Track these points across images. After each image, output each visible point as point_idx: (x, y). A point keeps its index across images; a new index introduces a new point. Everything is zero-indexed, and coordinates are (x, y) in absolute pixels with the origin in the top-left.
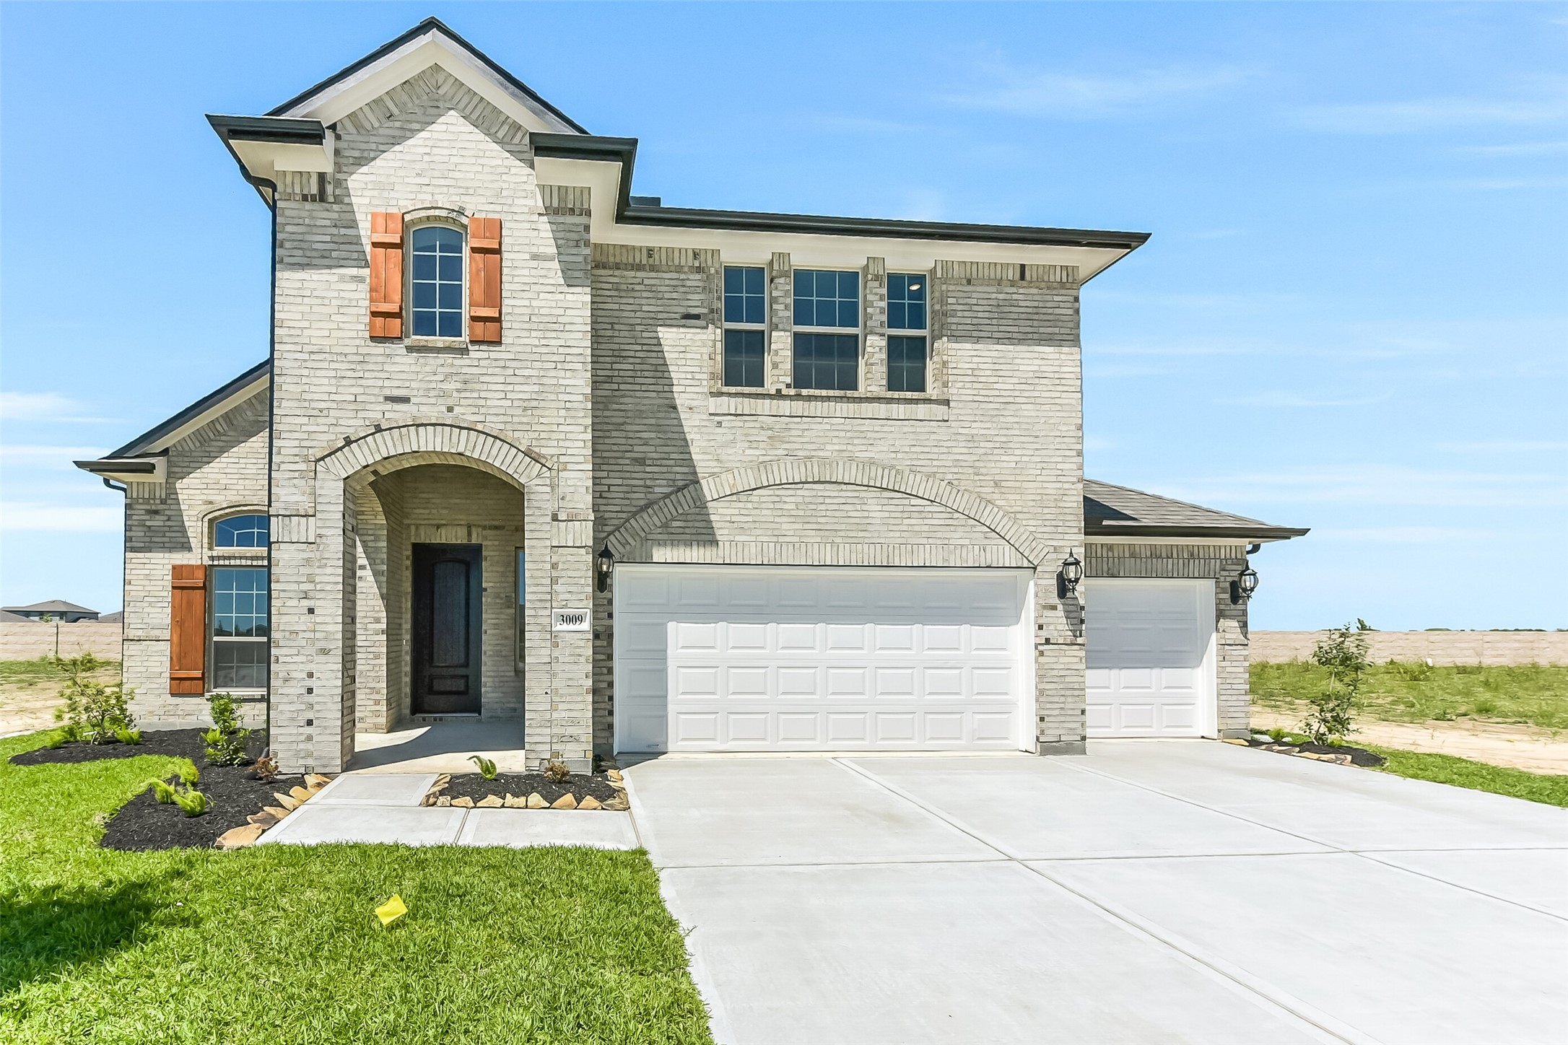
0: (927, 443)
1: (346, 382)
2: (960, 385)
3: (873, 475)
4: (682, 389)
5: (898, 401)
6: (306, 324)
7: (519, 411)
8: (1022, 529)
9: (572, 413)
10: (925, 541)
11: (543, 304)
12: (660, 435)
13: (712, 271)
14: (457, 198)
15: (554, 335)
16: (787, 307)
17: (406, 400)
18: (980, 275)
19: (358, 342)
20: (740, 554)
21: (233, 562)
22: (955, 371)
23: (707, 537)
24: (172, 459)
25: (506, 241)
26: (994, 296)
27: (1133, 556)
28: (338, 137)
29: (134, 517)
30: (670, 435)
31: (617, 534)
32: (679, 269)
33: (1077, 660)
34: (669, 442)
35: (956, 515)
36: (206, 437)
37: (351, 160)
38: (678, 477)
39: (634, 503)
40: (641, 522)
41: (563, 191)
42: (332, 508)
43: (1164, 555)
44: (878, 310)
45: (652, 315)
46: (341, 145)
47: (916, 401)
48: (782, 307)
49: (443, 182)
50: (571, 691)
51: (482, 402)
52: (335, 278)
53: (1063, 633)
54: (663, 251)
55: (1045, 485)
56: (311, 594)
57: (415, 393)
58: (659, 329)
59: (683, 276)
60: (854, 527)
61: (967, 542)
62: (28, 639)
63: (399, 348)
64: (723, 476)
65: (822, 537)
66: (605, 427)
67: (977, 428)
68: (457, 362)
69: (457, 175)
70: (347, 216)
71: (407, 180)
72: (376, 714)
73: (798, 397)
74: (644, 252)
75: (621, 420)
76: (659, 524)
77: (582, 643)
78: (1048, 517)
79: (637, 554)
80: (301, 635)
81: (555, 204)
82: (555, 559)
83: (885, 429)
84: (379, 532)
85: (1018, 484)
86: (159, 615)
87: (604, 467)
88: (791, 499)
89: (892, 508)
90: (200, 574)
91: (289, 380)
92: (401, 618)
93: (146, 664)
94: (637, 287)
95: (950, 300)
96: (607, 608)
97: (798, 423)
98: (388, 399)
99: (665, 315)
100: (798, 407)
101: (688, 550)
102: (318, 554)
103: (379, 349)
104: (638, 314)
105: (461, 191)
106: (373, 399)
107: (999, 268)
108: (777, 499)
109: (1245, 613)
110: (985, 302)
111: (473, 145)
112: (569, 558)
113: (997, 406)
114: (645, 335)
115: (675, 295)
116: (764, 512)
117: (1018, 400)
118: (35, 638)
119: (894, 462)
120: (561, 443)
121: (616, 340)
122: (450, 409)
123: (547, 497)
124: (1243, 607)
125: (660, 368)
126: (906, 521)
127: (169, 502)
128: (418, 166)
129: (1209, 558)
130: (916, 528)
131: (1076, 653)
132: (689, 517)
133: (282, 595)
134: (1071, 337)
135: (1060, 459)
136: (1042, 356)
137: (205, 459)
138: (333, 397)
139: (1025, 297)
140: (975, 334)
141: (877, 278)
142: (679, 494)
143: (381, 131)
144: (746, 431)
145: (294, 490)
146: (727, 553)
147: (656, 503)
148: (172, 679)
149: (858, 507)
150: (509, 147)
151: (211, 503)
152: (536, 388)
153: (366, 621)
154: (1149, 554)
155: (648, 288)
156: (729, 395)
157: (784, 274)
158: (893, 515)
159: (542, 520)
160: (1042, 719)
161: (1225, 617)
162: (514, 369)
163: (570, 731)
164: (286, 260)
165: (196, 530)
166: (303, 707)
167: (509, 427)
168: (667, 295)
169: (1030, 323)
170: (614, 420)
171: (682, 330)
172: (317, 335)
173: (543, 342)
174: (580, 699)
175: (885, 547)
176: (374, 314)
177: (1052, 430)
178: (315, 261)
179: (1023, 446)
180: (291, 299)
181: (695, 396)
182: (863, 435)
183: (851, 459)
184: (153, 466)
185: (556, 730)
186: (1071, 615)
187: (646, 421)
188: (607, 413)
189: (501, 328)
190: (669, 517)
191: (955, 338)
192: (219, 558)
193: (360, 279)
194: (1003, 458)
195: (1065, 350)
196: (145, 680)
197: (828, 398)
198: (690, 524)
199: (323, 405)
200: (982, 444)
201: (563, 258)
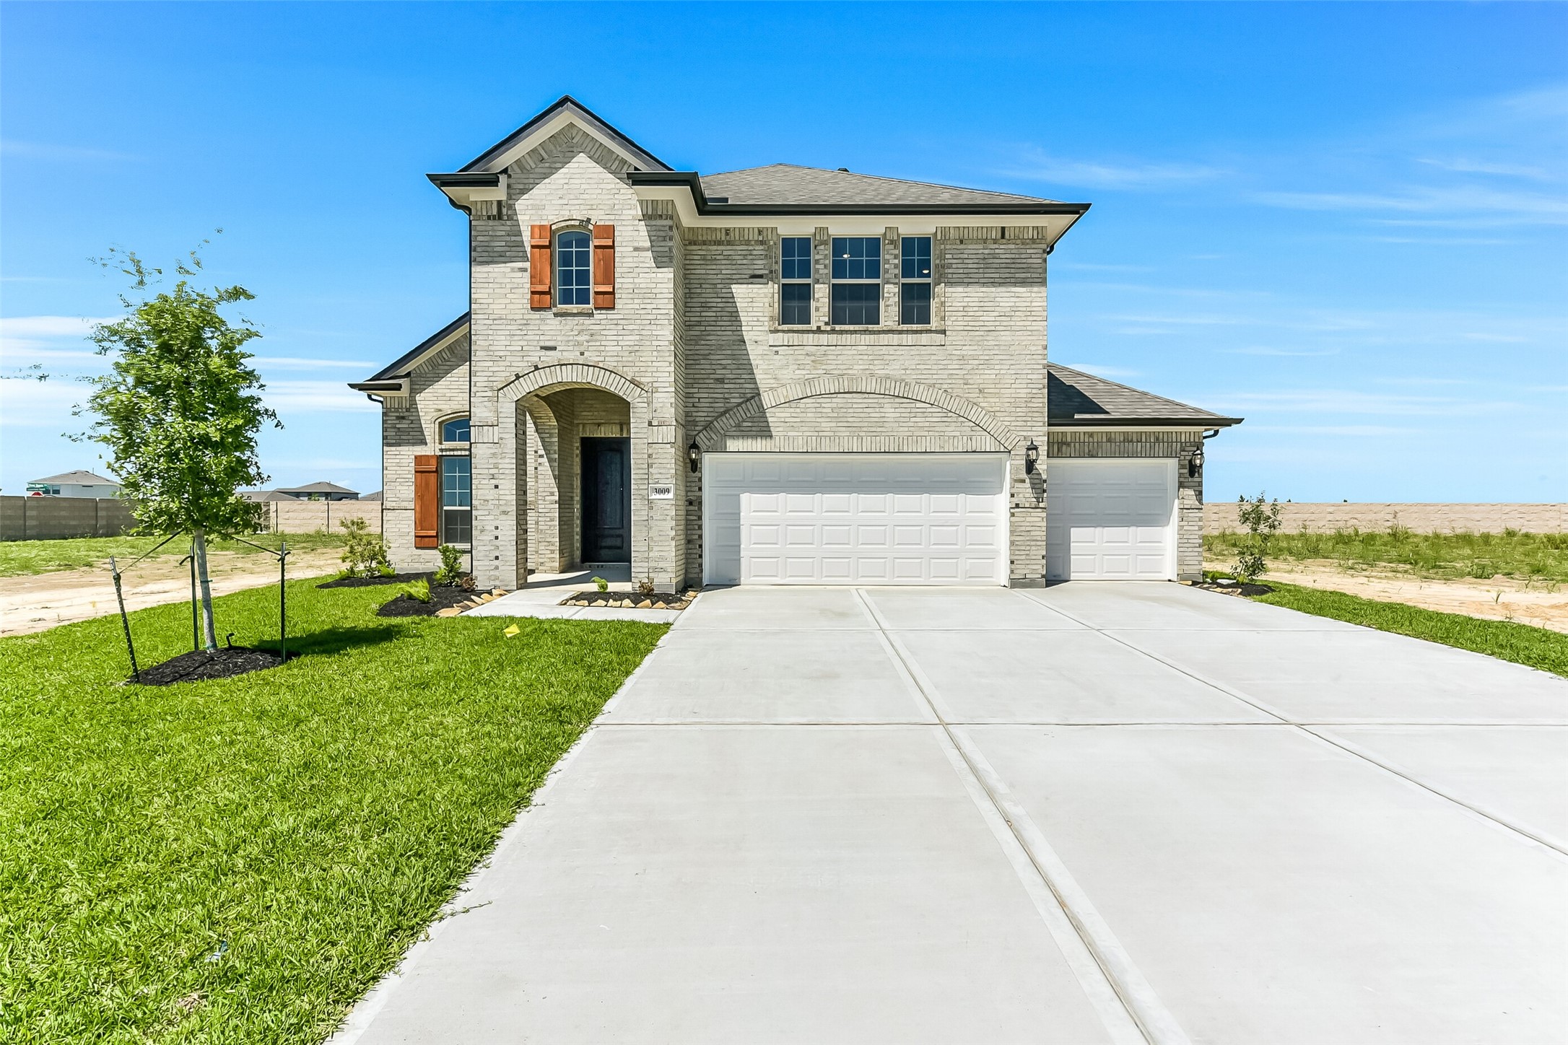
0: (928, 362)
1: (516, 338)
2: (954, 318)
3: (888, 386)
4: (750, 328)
5: (907, 332)
6: (491, 301)
7: (627, 354)
8: (999, 424)
9: (661, 354)
10: (926, 434)
11: (642, 281)
12: (734, 362)
13: (772, 243)
14: (585, 212)
15: (649, 301)
16: (825, 267)
17: (554, 348)
18: (971, 236)
19: (523, 311)
20: (791, 445)
21: (456, 453)
22: (950, 309)
23: (765, 433)
24: (413, 379)
25: (618, 239)
26: (980, 251)
27: (1109, 440)
28: (509, 176)
29: (389, 422)
30: (741, 362)
31: (704, 432)
32: (748, 242)
33: (1040, 519)
34: (741, 367)
35: (950, 414)
36: (436, 363)
37: (518, 191)
38: (747, 391)
39: (716, 410)
40: (721, 423)
41: (655, 203)
42: (509, 420)
43: (1135, 439)
44: (893, 266)
45: (729, 276)
46: (512, 181)
47: (920, 332)
48: (822, 266)
49: (576, 202)
50: (661, 538)
51: (603, 348)
52: (509, 270)
53: (1029, 500)
54: (737, 231)
55: (1018, 391)
56: (496, 476)
57: (560, 343)
58: (733, 286)
59: (751, 248)
60: (874, 424)
61: (958, 434)
62: (305, 515)
63: (549, 314)
64: (779, 390)
65: (850, 432)
66: (696, 357)
67: (967, 351)
68: (586, 322)
69: (585, 196)
70: (515, 228)
71: (553, 202)
72: (552, 560)
73: (833, 331)
74: (723, 231)
75: (707, 352)
76: (734, 425)
77: (668, 507)
78: (1020, 414)
79: (719, 445)
80: (491, 502)
81: (650, 212)
82: (650, 452)
83: (898, 353)
84: (553, 431)
85: (997, 391)
86: (406, 492)
87: (695, 385)
88: (828, 404)
89: (903, 410)
90: (434, 462)
91: (481, 338)
92: (573, 492)
93: (398, 526)
94: (718, 257)
95: (947, 256)
96: (699, 484)
97: (833, 350)
98: (542, 348)
99: (738, 276)
100: (833, 338)
101: (754, 442)
102: (500, 451)
103: (537, 315)
104: (719, 276)
105: (589, 207)
106: (533, 348)
107: (985, 230)
108: (819, 405)
109: (1200, 484)
110: (974, 256)
111: (595, 176)
112: (660, 451)
113: (982, 333)
114: (724, 291)
115: (745, 262)
116: (809, 415)
117: (998, 328)
118: (311, 514)
119: (904, 377)
120: (654, 374)
121: (703, 295)
122: (582, 354)
123: (645, 410)
124: (1199, 480)
125: (734, 314)
126: (913, 420)
127: (412, 410)
128: (560, 192)
129: (1172, 442)
130: (920, 424)
131: (1039, 514)
132: (755, 420)
133: (479, 476)
134: (1040, 280)
135: (1030, 372)
136: (1017, 295)
137: (435, 379)
138: (508, 348)
139: (1004, 251)
140: (966, 280)
141: (892, 242)
142: (748, 403)
143: (537, 170)
144: (795, 357)
145: (485, 409)
146: (782, 444)
147: (731, 410)
148: (416, 537)
149: (877, 410)
150: (619, 176)
151: (440, 410)
152: (638, 338)
153: (545, 494)
154: (1122, 439)
155: (726, 257)
156: (783, 331)
157: (825, 243)
158: (903, 415)
159: (642, 426)
160: (1012, 562)
161: (1184, 487)
162: (623, 325)
163: (661, 565)
164: (478, 259)
165: (430, 430)
166: (493, 548)
167: (620, 364)
168: (739, 262)
169: (1008, 270)
170: (702, 352)
171: (750, 286)
172: (498, 308)
173: (642, 306)
174: (667, 544)
175: (897, 438)
176: (533, 293)
177: (1024, 350)
178: (496, 259)
179: (1002, 362)
180: (482, 285)
181: (759, 333)
182: (881, 358)
183: (872, 375)
184: (400, 385)
185: (653, 564)
186: (1037, 486)
187: (724, 352)
188: (698, 347)
189: (614, 298)
190: (741, 419)
191: (950, 283)
192: (446, 450)
193: (524, 270)
194: (986, 372)
195: (1035, 289)
196: (398, 538)
197: (855, 332)
198: (756, 424)
199: (502, 354)
200: (970, 362)
201: (654, 249)
